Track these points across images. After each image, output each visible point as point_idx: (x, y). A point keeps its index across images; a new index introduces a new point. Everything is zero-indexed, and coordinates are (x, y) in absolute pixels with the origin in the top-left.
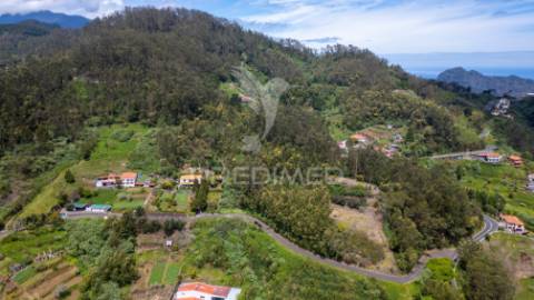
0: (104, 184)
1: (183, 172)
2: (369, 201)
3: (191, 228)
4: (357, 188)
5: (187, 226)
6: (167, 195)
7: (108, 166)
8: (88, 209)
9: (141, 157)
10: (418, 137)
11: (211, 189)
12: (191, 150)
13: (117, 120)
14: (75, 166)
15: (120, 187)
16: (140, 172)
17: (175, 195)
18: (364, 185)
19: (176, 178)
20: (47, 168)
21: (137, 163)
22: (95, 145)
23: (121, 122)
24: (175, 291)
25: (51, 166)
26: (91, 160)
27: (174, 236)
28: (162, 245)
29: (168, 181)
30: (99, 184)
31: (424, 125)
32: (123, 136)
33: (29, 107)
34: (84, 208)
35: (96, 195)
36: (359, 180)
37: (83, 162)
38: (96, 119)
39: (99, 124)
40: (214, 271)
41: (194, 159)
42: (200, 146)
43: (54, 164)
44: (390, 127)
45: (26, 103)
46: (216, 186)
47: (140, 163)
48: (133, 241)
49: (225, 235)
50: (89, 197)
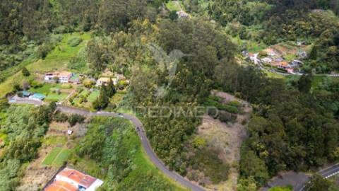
0: (50, 79)
1: (103, 74)
2: (240, 118)
3: (88, 122)
4: (231, 104)
5: (85, 121)
6: (85, 92)
7: (55, 65)
8: (30, 97)
9: (79, 60)
10: (320, 56)
11: (118, 91)
12: (113, 57)
13: (77, 29)
14: (34, 63)
15: (57, 82)
16: (76, 71)
17: (90, 92)
18: (241, 102)
19: (97, 79)
20: (13, 64)
21: (75, 65)
22: (53, 48)
23: (79, 31)
24: (57, 174)
25: (17, 62)
26: (46, 59)
27: (74, 127)
28: (65, 133)
30: (47, 78)
31: (330, 44)
32: (74, 42)
33: (13, 18)
34: (28, 96)
35: (41, 86)
36: (238, 97)
37: (40, 60)
38: (62, 28)
39: (65, 32)
40: (90, 162)
41: (114, 64)
42: (121, 55)
43: (20, 61)
44: (299, 44)
45: (10, 15)
46: (123, 88)
47: (77, 64)
48: (45, 127)
49: (110, 133)
50: (37, 87)
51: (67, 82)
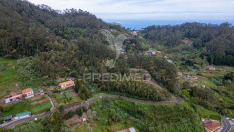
0: (12, 100)
6: (60, 96)
29: (52, 88)
30: (8, 101)
51: (33, 96)
